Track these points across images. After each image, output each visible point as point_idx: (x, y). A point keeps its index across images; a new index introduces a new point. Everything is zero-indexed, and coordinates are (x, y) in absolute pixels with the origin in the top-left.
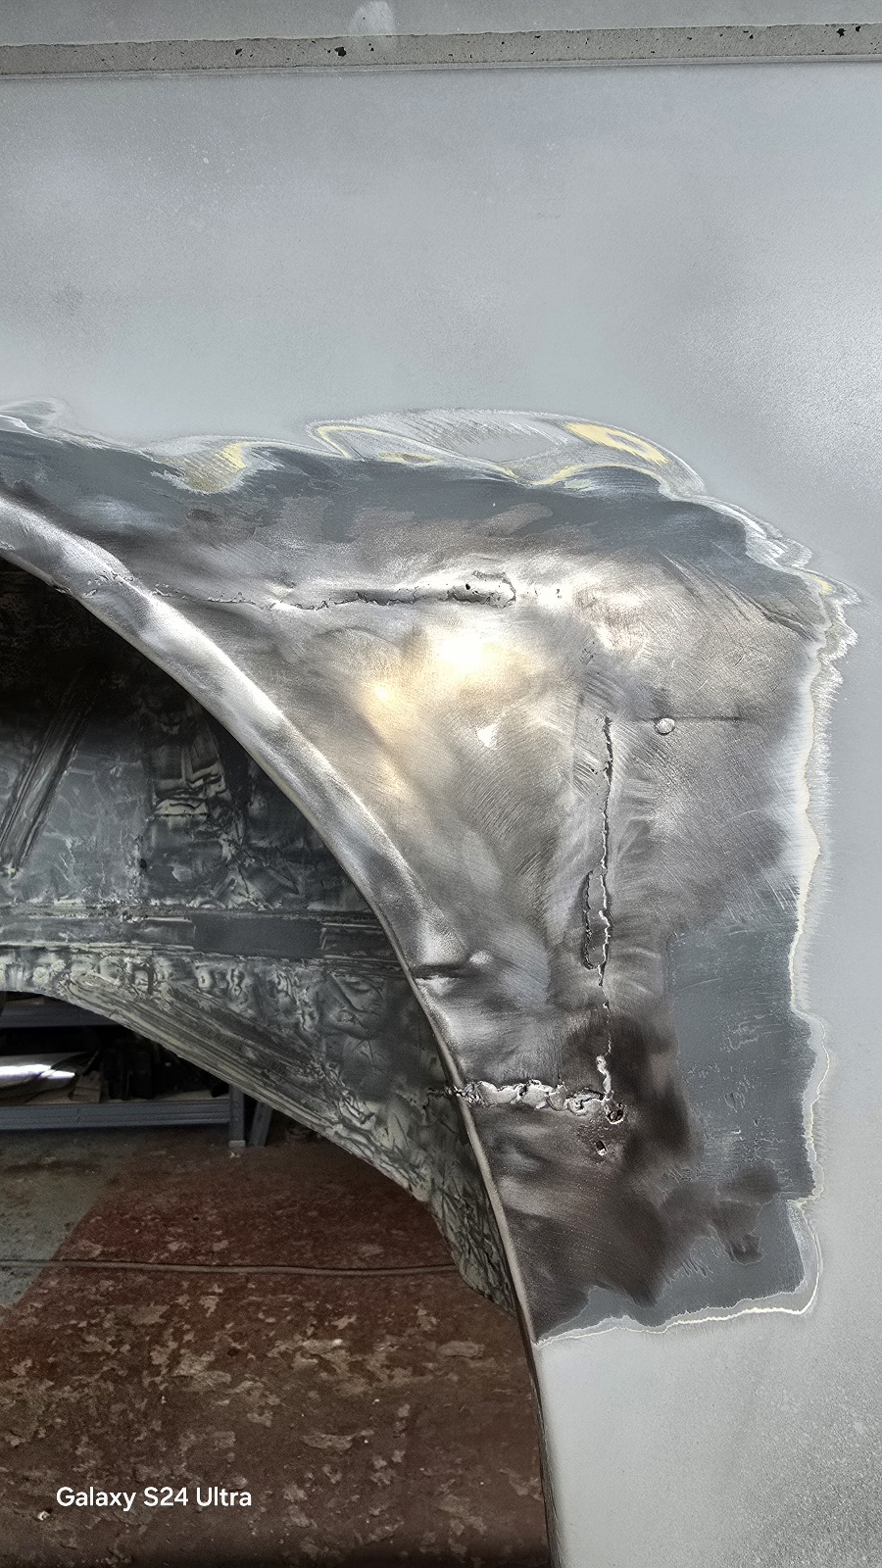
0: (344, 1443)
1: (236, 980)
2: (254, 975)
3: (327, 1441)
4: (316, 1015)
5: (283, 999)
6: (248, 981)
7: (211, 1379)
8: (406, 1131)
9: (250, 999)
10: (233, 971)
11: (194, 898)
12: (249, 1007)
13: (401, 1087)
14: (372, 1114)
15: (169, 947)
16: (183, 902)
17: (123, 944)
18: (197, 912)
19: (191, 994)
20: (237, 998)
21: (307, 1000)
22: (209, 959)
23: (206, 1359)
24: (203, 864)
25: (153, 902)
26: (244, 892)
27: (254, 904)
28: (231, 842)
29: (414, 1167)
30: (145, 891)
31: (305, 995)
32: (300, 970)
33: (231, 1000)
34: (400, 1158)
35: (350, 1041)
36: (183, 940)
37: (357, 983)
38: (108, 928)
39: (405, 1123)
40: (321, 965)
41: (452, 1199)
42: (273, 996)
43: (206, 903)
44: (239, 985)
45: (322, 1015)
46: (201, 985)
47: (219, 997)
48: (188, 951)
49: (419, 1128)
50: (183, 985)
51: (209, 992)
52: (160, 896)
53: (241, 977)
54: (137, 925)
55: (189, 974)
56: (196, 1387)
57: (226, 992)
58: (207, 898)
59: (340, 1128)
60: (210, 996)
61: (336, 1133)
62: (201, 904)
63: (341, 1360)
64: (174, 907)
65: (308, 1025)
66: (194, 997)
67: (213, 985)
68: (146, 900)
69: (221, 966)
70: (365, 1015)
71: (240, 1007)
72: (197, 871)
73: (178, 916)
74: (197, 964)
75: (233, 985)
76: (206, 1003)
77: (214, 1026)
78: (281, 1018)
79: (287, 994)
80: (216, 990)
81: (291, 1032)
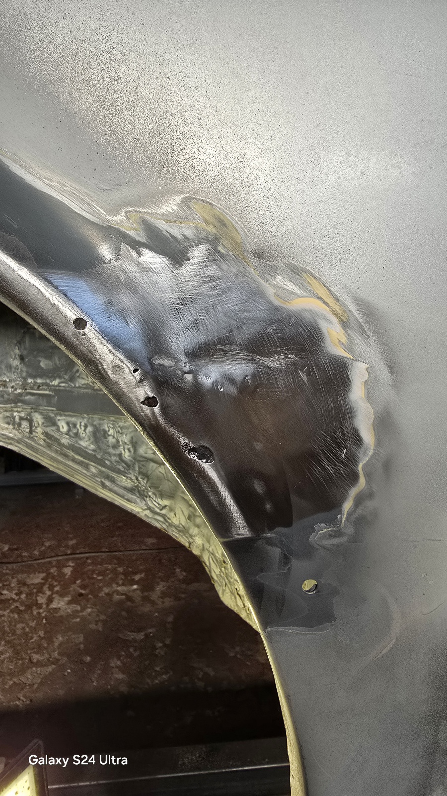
0: (141, 636)
1: (83, 428)
2: (93, 425)
3: (132, 636)
4: (132, 450)
5: (111, 440)
6: (89, 429)
7: (70, 609)
8: (187, 517)
9: (92, 439)
10: (81, 423)
11: (55, 379)
12: (92, 443)
13: (182, 492)
14: (166, 506)
15: (41, 408)
16: (48, 381)
17: (13, 405)
18: (57, 388)
19: (56, 435)
20: (84, 438)
21: (126, 441)
22: (66, 416)
23: (66, 599)
24: (59, 359)
25: (30, 381)
26: (85, 377)
27: (91, 384)
29: (192, 536)
30: (24, 374)
31: (125, 438)
32: (121, 424)
33: (80, 439)
34: (183, 530)
35: (153, 465)
36: (49, 405)
42: (105, 438)
43: (63, 382)
44: (85, 431)
45: (135, 450)
46: (61, 430)
47: (73, 437)
48: (53, 410)
50: (50, 430)
51: (67, 434)
52: (34, 377)
53: (86, 426)
54: (20, 394)
55: (54, 423)
56: (61, 613)
57: (77, 435)
58: (63, 380)
59: (147, 512)
60: (68, 437)
61: (146, 515)
62: (59, 383)
63: (137, 596)
64: (43, 384)
65: (126, 455)
66: (58, 437)
67: (69, 430)
68: (25, 379)
69: (73, 419)
71: (86, 444)
72: (55, 364)
73: (46, 390)
74: (59, 418)
75: (81, 431)
76: (65, 441)
77: (71, 453)
78: (111, 450)
79: (114, 437)
80: (71, 433)
81: (118, 459)
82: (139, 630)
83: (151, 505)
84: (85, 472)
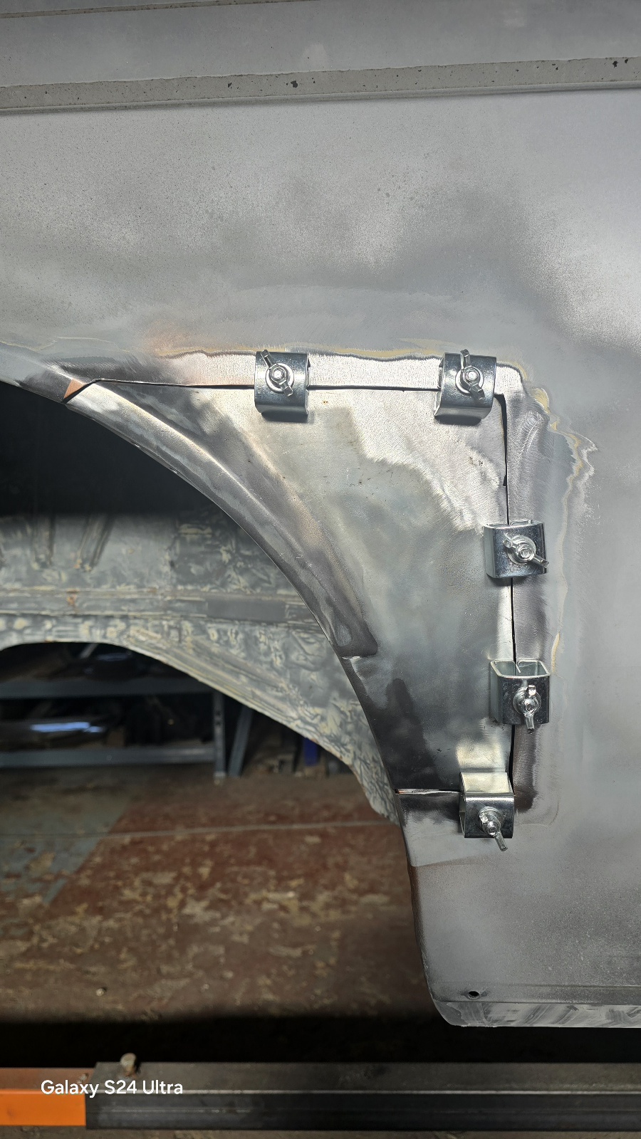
1: (234, 635)
2: (244, 632)
3: (284, 951)
4: (283, 657)
5: (263, 647)
6: (241, 636)
7: (208, 916)
8: (339, 724)
9: (243, 647)
10: (232, 630)
11: (205, 584)
12: (243, 651)
13: (335, 699)
14: (317, 715)
15: (192, 615)
16: (199, 588)
17: (162, 613)
18: (208, 594)
19: (206, 643)
20: (234, 646)
21: (278, 647)
22: (216, 623)
23: (204, 904)
24: (211, 565)
25: (180, 587)
26: (236, 582)
27: (243, 589)
28: (228, 551)
29: (343, 745)
30: (174, 581)
31: (277, 645)
32: (273, 629)
33: (232, 647)
34: (335, 740)
35: (304, 672)
36: (200, 611)
37: (308, 638)
38: (152, 603)
39: (338, 720)
40: (286, 627)
41: (366, 763)
42: (256, 644)
43: (213, 588)
44: (236, 638)
45: (287, 656)
46: (212, 638)
47: (224, 646)
48: (203, 618)
49: (347, 723)
50: (200, 638)
51: (217, 642)
52: (184, 583)
53: (237, 634)
54: (170, 602)
55: (204, 632)
56: (197, 920)
57: (227, 643)
58: (214, 586)
59: (299, 722)
60: (217, 645)
61: (297, 726)
62: (211, 589)
63: (294, 906)
64: (193, 591)
65: (278, 663)
66: (208, 646)
67: (220, 638)
68: (175, 586)
69: (224, 627)
70: (313, 657)
71: (237, 652)
72: (207, 569)
73: (196, 596)
74: (209, 625)
75: (232, 638)
76: (215, 649)
77: (221, 663)
78: (262, 658)
79: (265, 644)
80: (221, 641)
81: (268, 666)
82: (295, 946)
83: (303, 715)
84: (235, 681)
